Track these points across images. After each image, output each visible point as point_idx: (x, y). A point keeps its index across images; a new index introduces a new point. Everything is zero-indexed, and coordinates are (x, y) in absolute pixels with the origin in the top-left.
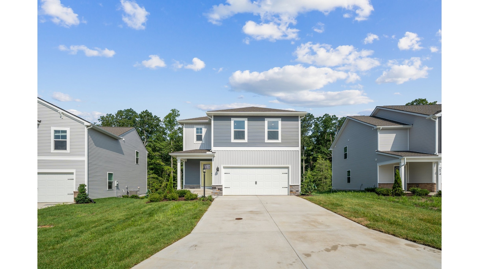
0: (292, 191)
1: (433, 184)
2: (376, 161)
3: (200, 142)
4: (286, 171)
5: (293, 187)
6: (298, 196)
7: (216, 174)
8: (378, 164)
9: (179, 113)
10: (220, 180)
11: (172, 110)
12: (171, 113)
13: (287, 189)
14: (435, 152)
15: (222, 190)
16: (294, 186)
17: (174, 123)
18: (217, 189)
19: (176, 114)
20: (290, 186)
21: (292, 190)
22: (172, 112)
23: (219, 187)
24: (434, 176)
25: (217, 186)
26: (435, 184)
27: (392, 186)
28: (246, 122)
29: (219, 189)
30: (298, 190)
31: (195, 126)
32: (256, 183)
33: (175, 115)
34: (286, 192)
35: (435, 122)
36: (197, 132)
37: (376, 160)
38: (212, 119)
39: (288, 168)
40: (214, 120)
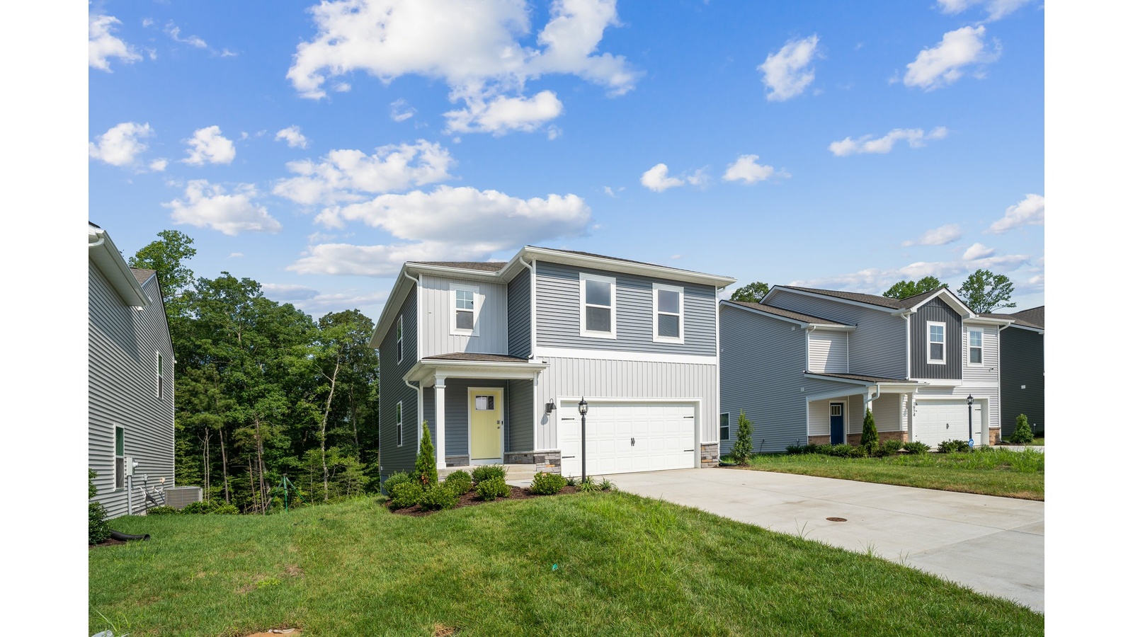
0: (705, 458)
1: (901, 434)
2: (803, 393)
3: (468, 332)
4: (690, 411)
5: (707, 447)
6: (716, 467)
7: (544, 421)
8: (807, 398)
9: (190, 246)
10: (554, 437)
11: (165, 234)
12: (160, 243)
13: (693, 455)
14: (905, 375)
15: (560, 465)
16: (708, 445)
17: (173, 277)
18: (548, 463)
19: (181, 249)
20: (702, 445)
21: (706, 455)
22: (162, 239)
23: (553, 457)
24: (904, 420)
25: (548, 453)
26: (903, 432)
27: (860, 438)
28: (613, 288)
29: (552, 462)
30: (714, 454)
31: (452, 285)
32: (633, 442)
33: (178, 251)
34: (689, 460)
35: (905, 321)
36: (459, 304)
37: (803, 389)
38: (533, 269)
39: (695, 404)
40: (537, 273)
